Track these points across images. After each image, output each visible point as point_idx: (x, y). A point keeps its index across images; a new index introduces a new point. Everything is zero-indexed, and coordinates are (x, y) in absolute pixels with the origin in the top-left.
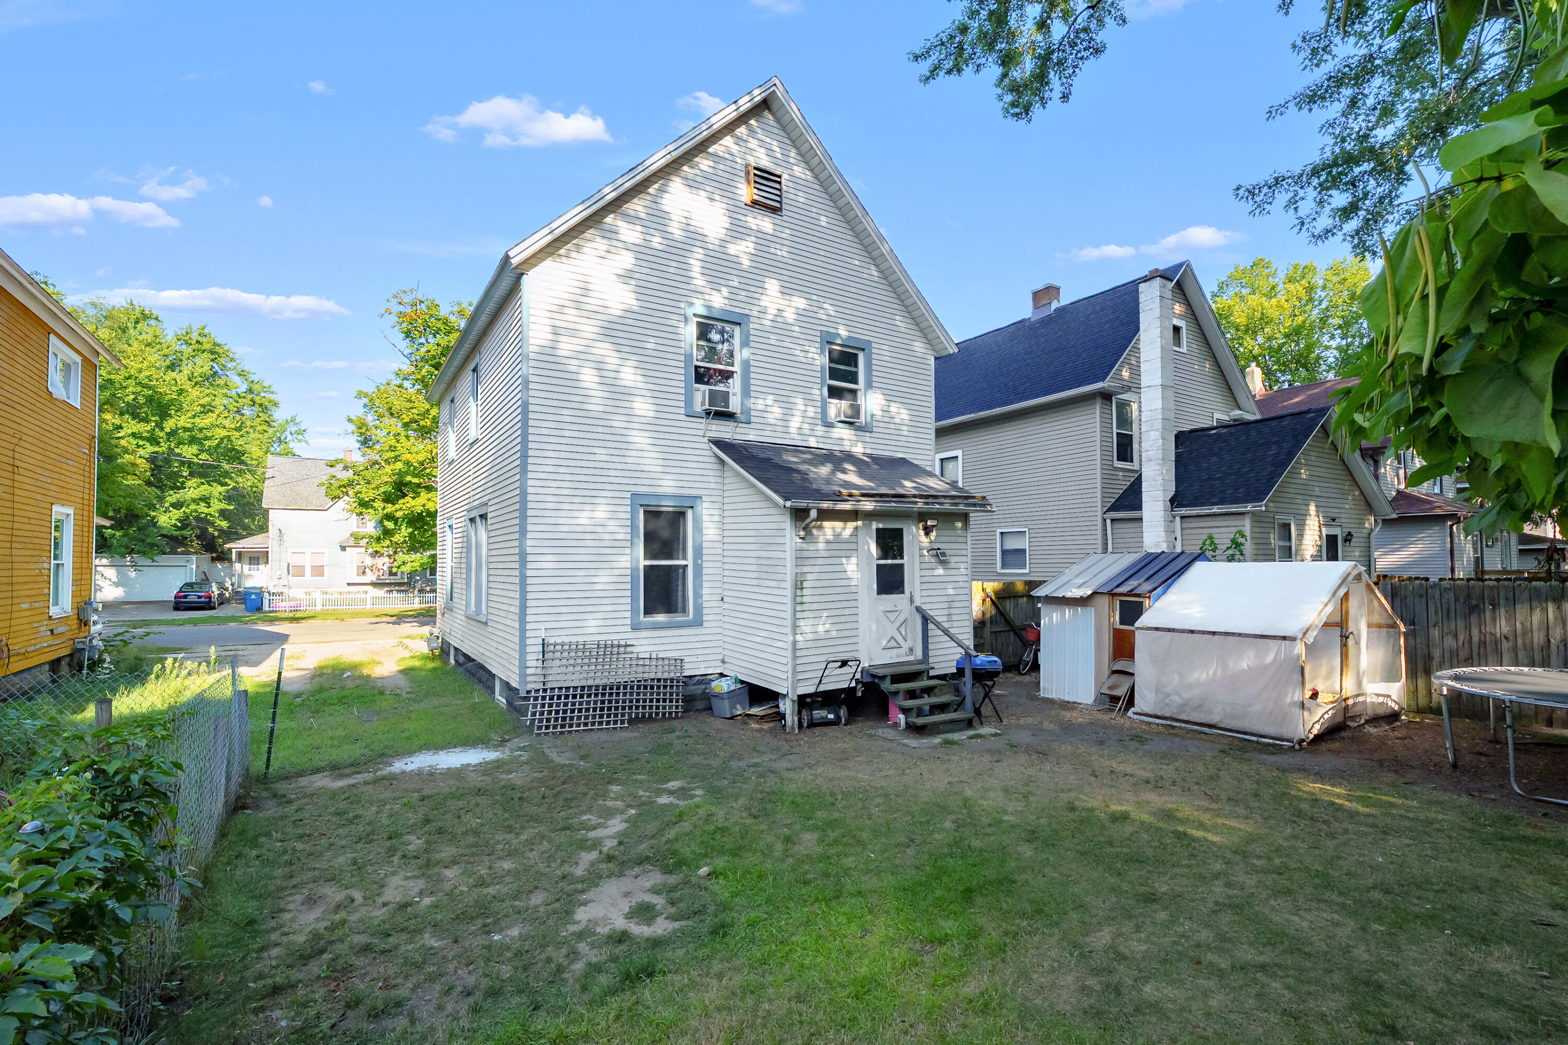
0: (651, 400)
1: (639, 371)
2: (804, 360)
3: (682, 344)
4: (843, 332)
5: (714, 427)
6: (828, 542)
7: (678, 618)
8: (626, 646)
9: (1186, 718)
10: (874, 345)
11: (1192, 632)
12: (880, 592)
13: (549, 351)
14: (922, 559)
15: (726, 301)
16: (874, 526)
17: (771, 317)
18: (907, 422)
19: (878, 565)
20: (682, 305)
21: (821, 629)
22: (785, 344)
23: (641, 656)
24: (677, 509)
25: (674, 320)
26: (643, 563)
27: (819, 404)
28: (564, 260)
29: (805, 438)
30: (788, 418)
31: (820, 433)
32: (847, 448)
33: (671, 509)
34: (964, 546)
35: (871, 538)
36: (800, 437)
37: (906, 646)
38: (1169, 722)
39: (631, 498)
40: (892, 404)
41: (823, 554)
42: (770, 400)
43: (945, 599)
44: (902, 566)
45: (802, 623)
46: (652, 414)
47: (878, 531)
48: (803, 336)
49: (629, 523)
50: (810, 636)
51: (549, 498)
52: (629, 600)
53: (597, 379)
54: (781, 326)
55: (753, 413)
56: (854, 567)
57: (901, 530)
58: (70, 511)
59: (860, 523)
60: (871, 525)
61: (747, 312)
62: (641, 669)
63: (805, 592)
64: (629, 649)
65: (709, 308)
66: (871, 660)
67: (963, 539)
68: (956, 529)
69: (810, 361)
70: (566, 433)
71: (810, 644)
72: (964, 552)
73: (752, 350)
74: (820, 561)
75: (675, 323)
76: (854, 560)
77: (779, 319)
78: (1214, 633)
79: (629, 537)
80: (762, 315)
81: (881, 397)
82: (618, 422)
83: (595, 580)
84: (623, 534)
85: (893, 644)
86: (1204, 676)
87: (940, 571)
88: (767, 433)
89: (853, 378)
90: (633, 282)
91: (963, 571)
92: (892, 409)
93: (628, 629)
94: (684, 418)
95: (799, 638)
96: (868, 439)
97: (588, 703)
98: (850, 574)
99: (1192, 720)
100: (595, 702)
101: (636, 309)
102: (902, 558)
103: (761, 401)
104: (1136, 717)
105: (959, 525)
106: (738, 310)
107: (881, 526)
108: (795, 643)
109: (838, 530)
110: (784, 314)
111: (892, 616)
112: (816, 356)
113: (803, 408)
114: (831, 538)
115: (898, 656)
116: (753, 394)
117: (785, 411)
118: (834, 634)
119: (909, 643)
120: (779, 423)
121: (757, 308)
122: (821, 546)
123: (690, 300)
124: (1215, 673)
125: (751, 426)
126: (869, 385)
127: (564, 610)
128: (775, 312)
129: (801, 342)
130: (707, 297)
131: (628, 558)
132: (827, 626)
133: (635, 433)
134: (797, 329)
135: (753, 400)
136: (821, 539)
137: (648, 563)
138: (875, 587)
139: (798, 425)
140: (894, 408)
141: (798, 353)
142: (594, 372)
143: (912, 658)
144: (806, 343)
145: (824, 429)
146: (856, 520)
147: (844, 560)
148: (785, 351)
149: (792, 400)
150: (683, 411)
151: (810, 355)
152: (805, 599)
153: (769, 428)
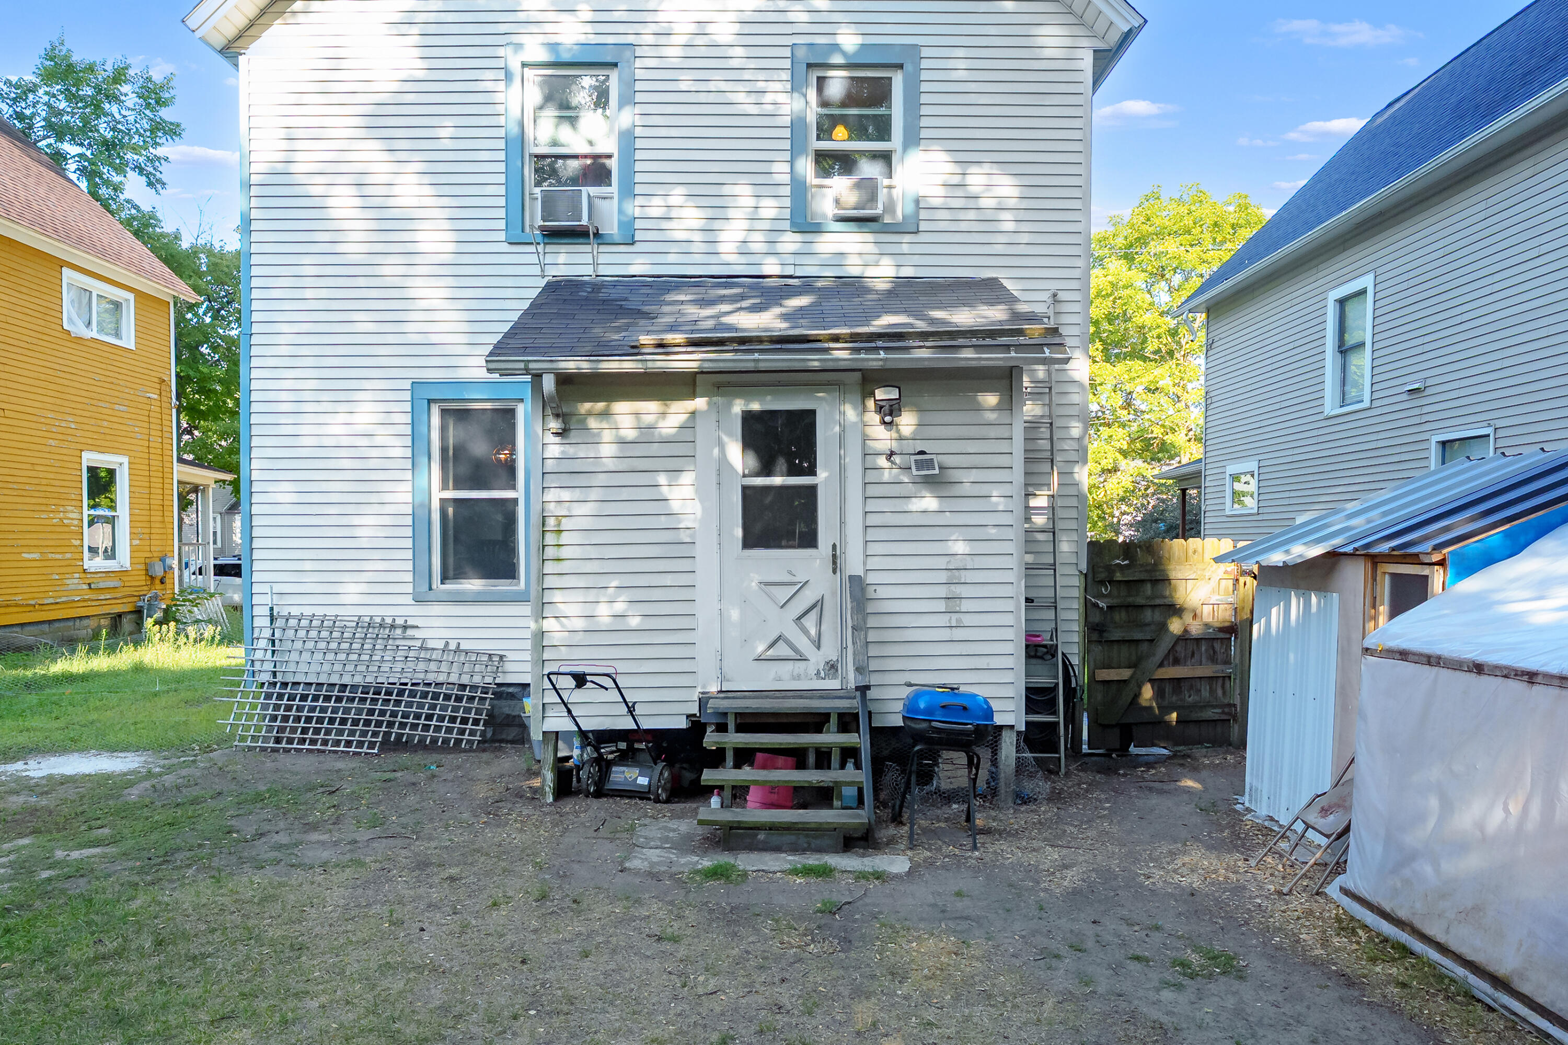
0: (447, 225)
1: (427, 179)
2: (754, 110)
3: (502, 121)
4: (849, 41)
5: (562, 259)
6: (622, 442)
7: (503, 586)
8: (405, 627)
9: (1441, 938)
10: (925, 52)
11: (1478, 668)
12: (750, 541)
13: (280, 167)
14: (872, 476)
15: (589, 28)
16: (738, 407)
17: (683, 40)
18: (1012, 203)
19: (745, 489)
20: (501, 52)
21: (603, 611)
22: (712, 86)
23: (430, 644)
24: (497, 405)
25: (489, 81)
26: (438, 495)
27: (787, 191)
28: (301, 18)
29: (751, 259)
30: (717, 225)
31: (792, 248)
32: (855, 271)
33: (488, 405)
34: (1003, 446)
35: (730, 435)
36: (743, 259)
37: (817, 659)
38: (1404, 937)
39: (412, 390)
40: (973, 169)
41: (610, 464)
42: (677, 196)
43: (941, 563)
44: (812, 490)
45: (557, 597)
46: (451, 247)
47: (749, 418)
48: (752, 64)
49: (408, 430)
50: (580, 624)
51: (284, 396)
52: (409, 554)
53: (358, 202)
54: (703, 51)
55: (638, 224)
56: (688, 492)
57: (811, 414)
58: (125, 460)
59: (700, 403)
60: (730, 405)
61: (630, 39)
62: (421, 666)
63: (565, 538)
64: (410, 632)
65: (553, 47)
66: (723, 678)
67: (1003, 432)
68: (979, 409)
69: (769, 109)
70: (308, 294)
71: (578, 638)
72: (1003, 460)
73: (638, 109)
74: (602, 479)
75: (489, 86)
76: (687, 478)
77: (700, 40)
78: (1531, 677)
79: (409, 453)
80: (662, 40)
81: (944, 156)
82: (391, 270)
83: (356, 521)
84: (400, 449)
85: (782, 650)
86: (1497, 816)
87: (929, 502)
88: (671, 258)
89: (883, 129)
90: (415, 29)
91: (998, 502)
92: (970, 180)
93: (409, 600)
94: (505, 247)
95: (549, 625)
96: (905, 248)
97: (347, 711)
98: (675, 506)
99: (1454, 946)
100: (359, 711)
101: (421, 75)
102: (812, 471)
103: (656, 201)
104: (1346, 901)
105: (991, 399)
106: (611, 40)
107: (756, 406)
108: (541, 634)
109: (648, 419)
110: (710, 29)
111: (783, 594)
112: (782, 98)
113: (752, 202)
114: (631, 434)
115: (798, 678)
116: (638, 189)
117: (710, 213)
118: (634, 622)
119: (830, 651)
120: (697, 236)
121: (653, 28)
122: (607, 450)
123: (515, 39)
124: (1525, 810)
125: (637, 247)
126: (913, 139)
127: (308, 566)
128: (693, 28)
129: (747, 75)
130: (548, 28)
131: (408, 486)
132: (619, 607)
133: (419, 282)
134: (740, 51)
135: (639, 201)
136: (607, 436)
137: (450, 494)
138: (739, 532)
139: (741, 236)
140: (976, 179)
141: (741, 97)
142: (353, 191)
143: (833, 684)
144: (761, 75)
145: (798, 237)
146: (693, 395)
147: (662, 479)
148: (711, 98)
149: (726, 190)
150: (502, 236)
151: (768, 98)
152: (565, 552)
153: (674, 248)
